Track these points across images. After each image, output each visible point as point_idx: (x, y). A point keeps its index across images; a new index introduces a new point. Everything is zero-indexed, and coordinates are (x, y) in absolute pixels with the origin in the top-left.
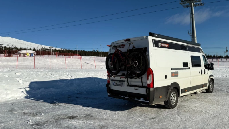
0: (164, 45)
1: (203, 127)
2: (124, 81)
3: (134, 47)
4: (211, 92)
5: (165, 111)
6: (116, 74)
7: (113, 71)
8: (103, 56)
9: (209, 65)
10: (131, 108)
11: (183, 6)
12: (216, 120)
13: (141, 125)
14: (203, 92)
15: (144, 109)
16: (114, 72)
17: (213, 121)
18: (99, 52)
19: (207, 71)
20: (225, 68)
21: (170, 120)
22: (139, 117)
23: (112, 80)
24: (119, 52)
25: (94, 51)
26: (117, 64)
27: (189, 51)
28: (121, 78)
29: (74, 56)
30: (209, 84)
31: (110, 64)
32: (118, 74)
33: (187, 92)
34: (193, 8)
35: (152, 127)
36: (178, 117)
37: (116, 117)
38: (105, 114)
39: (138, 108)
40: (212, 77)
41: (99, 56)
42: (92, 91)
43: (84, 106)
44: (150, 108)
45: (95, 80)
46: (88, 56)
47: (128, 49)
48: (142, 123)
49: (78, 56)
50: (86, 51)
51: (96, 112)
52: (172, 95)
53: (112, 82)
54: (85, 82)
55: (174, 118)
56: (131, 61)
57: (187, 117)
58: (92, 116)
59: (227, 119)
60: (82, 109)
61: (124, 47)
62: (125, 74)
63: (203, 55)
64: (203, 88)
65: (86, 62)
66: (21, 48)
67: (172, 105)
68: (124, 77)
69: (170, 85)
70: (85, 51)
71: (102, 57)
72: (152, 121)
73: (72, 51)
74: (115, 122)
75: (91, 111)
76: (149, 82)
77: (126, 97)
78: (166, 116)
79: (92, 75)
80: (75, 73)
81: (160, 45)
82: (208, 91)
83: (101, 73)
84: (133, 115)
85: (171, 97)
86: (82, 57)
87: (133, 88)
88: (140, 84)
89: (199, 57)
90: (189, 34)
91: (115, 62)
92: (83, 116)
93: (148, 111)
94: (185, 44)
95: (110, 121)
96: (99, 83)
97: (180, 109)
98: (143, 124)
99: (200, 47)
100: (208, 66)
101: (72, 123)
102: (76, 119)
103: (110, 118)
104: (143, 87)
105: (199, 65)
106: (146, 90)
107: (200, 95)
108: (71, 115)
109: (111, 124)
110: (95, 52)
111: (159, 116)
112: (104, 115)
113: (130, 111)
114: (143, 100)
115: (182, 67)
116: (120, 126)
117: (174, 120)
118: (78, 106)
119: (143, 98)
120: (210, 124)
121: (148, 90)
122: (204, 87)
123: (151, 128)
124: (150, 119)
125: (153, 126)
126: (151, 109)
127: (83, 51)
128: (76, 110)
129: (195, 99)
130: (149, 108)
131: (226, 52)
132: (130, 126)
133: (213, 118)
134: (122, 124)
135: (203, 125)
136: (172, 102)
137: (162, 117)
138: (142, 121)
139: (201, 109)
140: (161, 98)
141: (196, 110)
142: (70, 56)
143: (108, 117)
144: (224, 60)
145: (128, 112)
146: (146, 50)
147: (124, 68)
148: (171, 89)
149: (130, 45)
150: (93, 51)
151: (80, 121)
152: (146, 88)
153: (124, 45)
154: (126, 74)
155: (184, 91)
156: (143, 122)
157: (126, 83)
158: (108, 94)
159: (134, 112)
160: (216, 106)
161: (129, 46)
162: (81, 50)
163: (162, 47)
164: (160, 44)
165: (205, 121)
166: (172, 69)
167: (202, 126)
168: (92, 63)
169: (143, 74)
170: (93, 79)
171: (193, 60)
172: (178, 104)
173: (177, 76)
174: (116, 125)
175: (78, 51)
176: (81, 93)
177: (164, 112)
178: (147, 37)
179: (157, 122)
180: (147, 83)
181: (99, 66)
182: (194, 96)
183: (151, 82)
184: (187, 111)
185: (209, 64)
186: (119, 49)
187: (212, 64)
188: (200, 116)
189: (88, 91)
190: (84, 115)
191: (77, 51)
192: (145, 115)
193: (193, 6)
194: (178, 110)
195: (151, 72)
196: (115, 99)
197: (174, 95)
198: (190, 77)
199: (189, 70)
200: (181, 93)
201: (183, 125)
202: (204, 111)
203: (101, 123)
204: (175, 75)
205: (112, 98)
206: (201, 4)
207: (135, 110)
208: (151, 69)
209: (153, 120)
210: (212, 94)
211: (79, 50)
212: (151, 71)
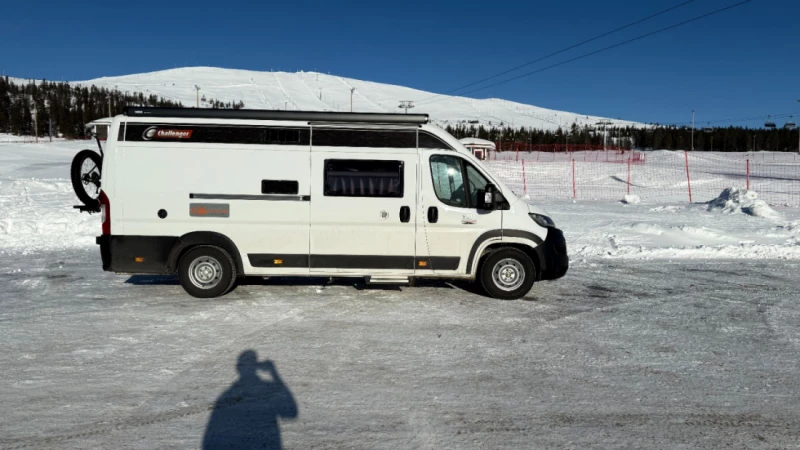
0: (169, 133)
66: (523, 129)
81: (150, 136)
89: (395, 164)
115: (258, 191)
140: (141, 263)
155: (265, 260)
164: (151, 131)
173: (224, 215)
195: (103, 200)
198: (311, 224)
199: (300, 202)
200: (252, 266)
204: (211, 211)
208: (103, 191)
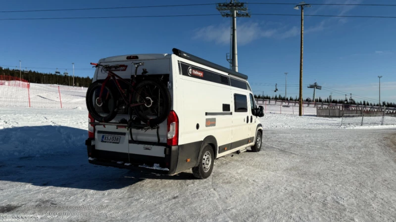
0: (196, 73)
1: (253, 206)
2: (124, 134)
3: (145, 71)
4: (259, 150)
5: (193, 183)
6: (107, 120)
7: (102, 115)
8: (78, 84)
9: (257, 109)
10: (134, 183)
11: (221, 13)
12: (268, 194)
13: (154, 212)
14: (248, 151)
15: (158, 183)
16: (105, 117)
17: (264, 195)
18: (68, 77)
19: (254, 117)
20: (274, 115)
21: (202, 198)
22: (149, 198)
23: (99, 132)
24: (117, 78)
25: (58, 74)
26: (111, 102)
27: (232, 86)
28: (119, 128)
29: (12, 82)
30: (257, 139)
31: (95, 100)
32: (113, 121)
33: (227, 150)
34: (235, 19)
35: (172, 213)
36: (215, 192)
37: (105, 201)
38: (84, 198)
39: (147, 181)
40: (260, 128)
41: (68, 85)
42: (52, 153)
43: (35, 184)
44: (168, 180)
45: (59, 131)
46: (44, 83)
47: (133, 74)
48: (156, 208)
49: (21, 82)
50: (39, 72)
51: (64, 194)
52: (206, 155)
53: (98, 136)
54: (39, 135)
55: (208, 195)
56: (139, 97)
57: (227, 192)
58: (54, 202)
59: (283, 191)
60: (30, 190)
61: (125, 70)
62: (126, 120)
63: (250, 94)
64: (249, 145)
65: (39, 95)
67: (204, 173)
68: (125, 127)
69: (202, 140)
70: (38, 74)
71: (75, 87)
72: (173, 204)
73: (7, 71)
74: (103, 212)
75: (52, 193)
76: (171, 135)
77: (125, 164)
78: (196, 192)
79: (55, 120)
80: (15, 117)
81: (190, 73)
82: (254, 149)
83: (74, 118)
84: (138, 195)
85: (204, 159)
86: (32, 85)
87: (142, 146)
88: (155, 139)
89: (245, 97)
90: (228, 60)
91: (107, 98)
92: (33, 204)
93: (165, 185)
94: (226, 74)
95: (94, 211)
96: (69, 137)
97: (216, 179)
98: (157, 210)
99: (247, 81)
100: (255, 111)
101: (7, 220)
102: (17, 211)
103: (93, 204)
104: (159, 144)
105: (245, 110)
106: (165, 150)
107: (243, 155)
108: (4, 205)
109: (96, 217)
110: (60, 77)
111: (184, 193)
112: (81, 199)
113: (133, 187)
114: (157, 167)
115: (221, 110)
116: (114, 218)
117: (208, 198)
118: (23, 183)
119: (158, 164)
120: (261, 201)
121: (168, 149)
122: (250, 142)
123: (172, 216)
124: (169, 200)
125: (175, 212)
126: (171, 181)
127: (34, 72)
128: (17, 192)
129: (237, 161)
130: (166, 180)
131: (275, 91)
132: (134, 216)
133: (264, 191)
134: (118, 214)
135: (252, 203)
136: (204, 168)
137: (188, 194)
138: (155, 205)
139: (246, 178)
140: (189, 162)
141: (240, 179)
142: (3, 81)
143: (88, 202)
144: (273, 102)
145: (128, 191)
146: (166, 79)
147: (125, 108)
148: (204, 147)
149: (138, 66)
150: (55, 75)
151: (25, 216)
152: (165, 146)
153: (126, 66)
154: (128, 121)
155: (223, 149)
156: (157, 206)
157: (127, 137)
158: (90, 159)
159: (140, 190)
160: (266, 172)
161: (137, 68)
162: (28, 70)
163: (193, 76)
164: (190, 70)
165: (255, 196)
166: (207, 114)
167: (250, 206)
168: (54, 97)
169: (160, 120)
170: (57, 129)
171: (237, 101)
172: (213, 171)
173: (214, 125)
174: (107, 218)
175: (23, 73)
176: (29, 157)
177: (192, 185)
178: (170, 56)
179: (182, 204)
180: (167, 137)
181: (70, 103)
182: (236, 157)
183: (174, 136)
184: (226, 181)
185: (258, 107)
186: (116, 73)
187: (261, 108)
188: (245, 188)
189: (45, 153)
190: (36, 202)
191: (19, 71)
192: (159, 194)
193: (235, 16)
194: (214, 181)
195: (174, 119)
196: (104, 167)
197: (208, 157)
198: (232, 126)
199: (231, 116)
200: (219, 153)
201: (223, 206)
202: (251, 181)
203: (75, 217)
204: (211, 123)
205: (96, 165)
206: (247, 15)
207: (143, 186)
208: (175, 112)
209: (173, 200)
210: (260, 152)
211: (25, 70)
212: (175, 115)
